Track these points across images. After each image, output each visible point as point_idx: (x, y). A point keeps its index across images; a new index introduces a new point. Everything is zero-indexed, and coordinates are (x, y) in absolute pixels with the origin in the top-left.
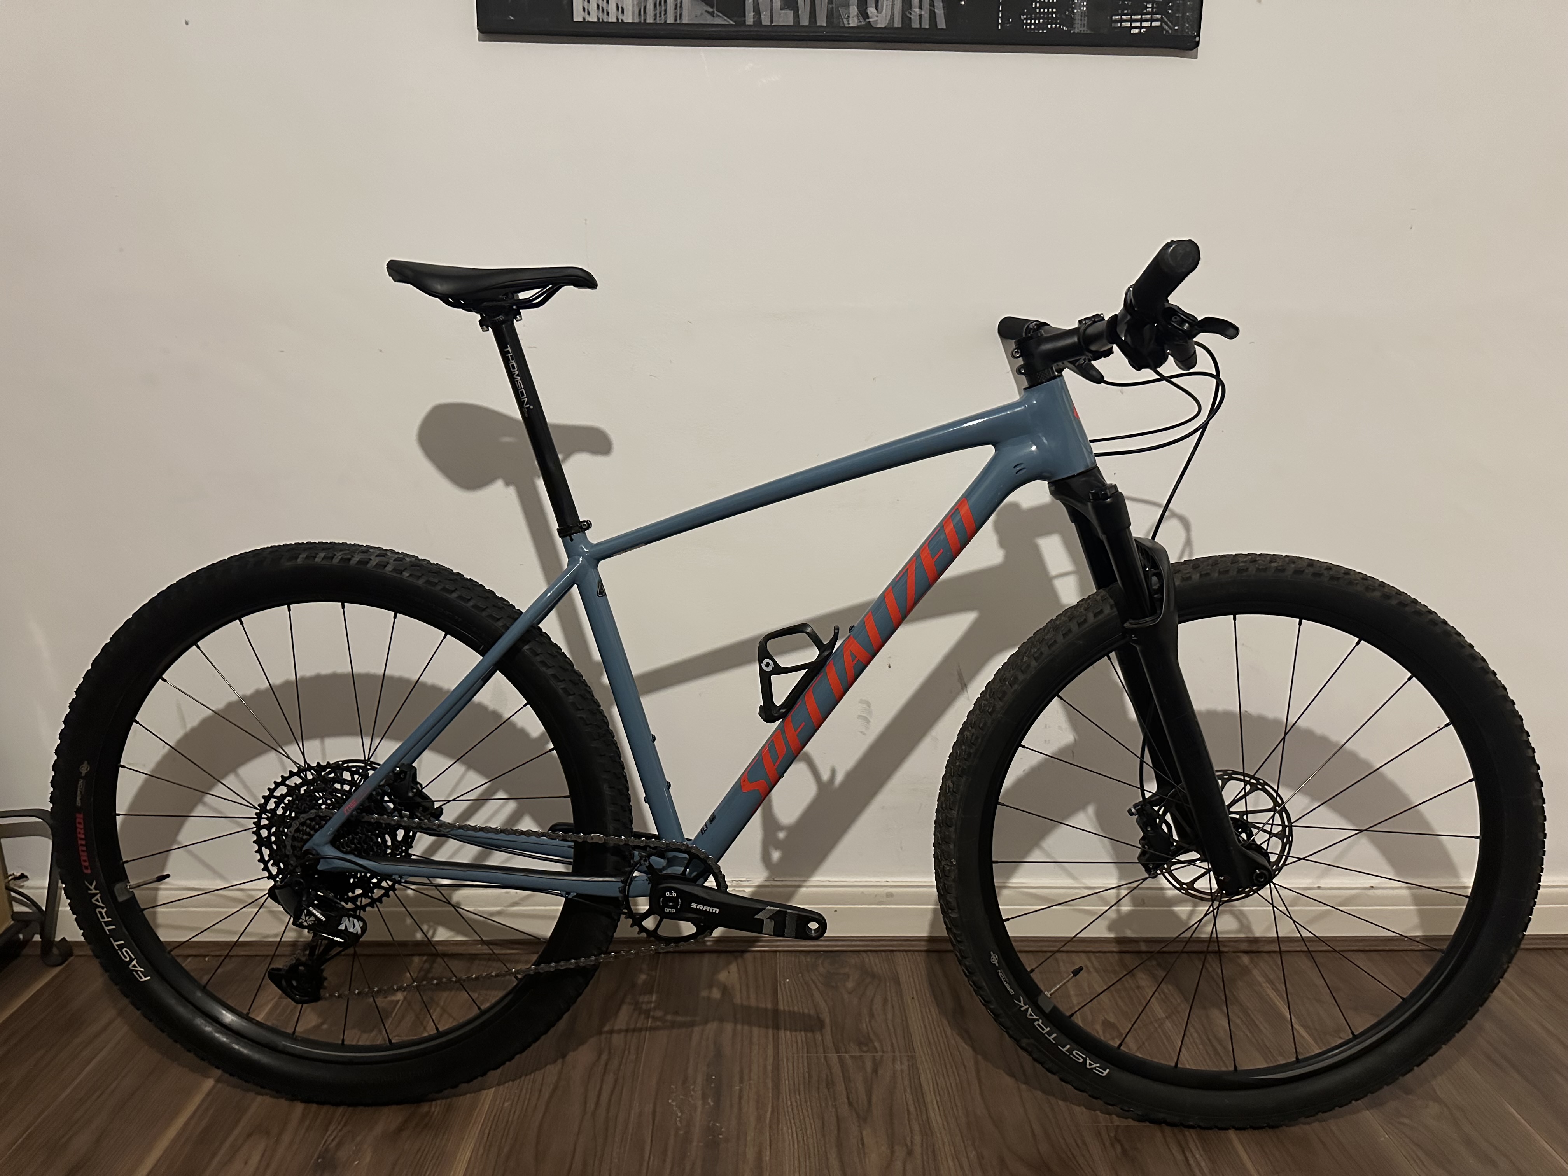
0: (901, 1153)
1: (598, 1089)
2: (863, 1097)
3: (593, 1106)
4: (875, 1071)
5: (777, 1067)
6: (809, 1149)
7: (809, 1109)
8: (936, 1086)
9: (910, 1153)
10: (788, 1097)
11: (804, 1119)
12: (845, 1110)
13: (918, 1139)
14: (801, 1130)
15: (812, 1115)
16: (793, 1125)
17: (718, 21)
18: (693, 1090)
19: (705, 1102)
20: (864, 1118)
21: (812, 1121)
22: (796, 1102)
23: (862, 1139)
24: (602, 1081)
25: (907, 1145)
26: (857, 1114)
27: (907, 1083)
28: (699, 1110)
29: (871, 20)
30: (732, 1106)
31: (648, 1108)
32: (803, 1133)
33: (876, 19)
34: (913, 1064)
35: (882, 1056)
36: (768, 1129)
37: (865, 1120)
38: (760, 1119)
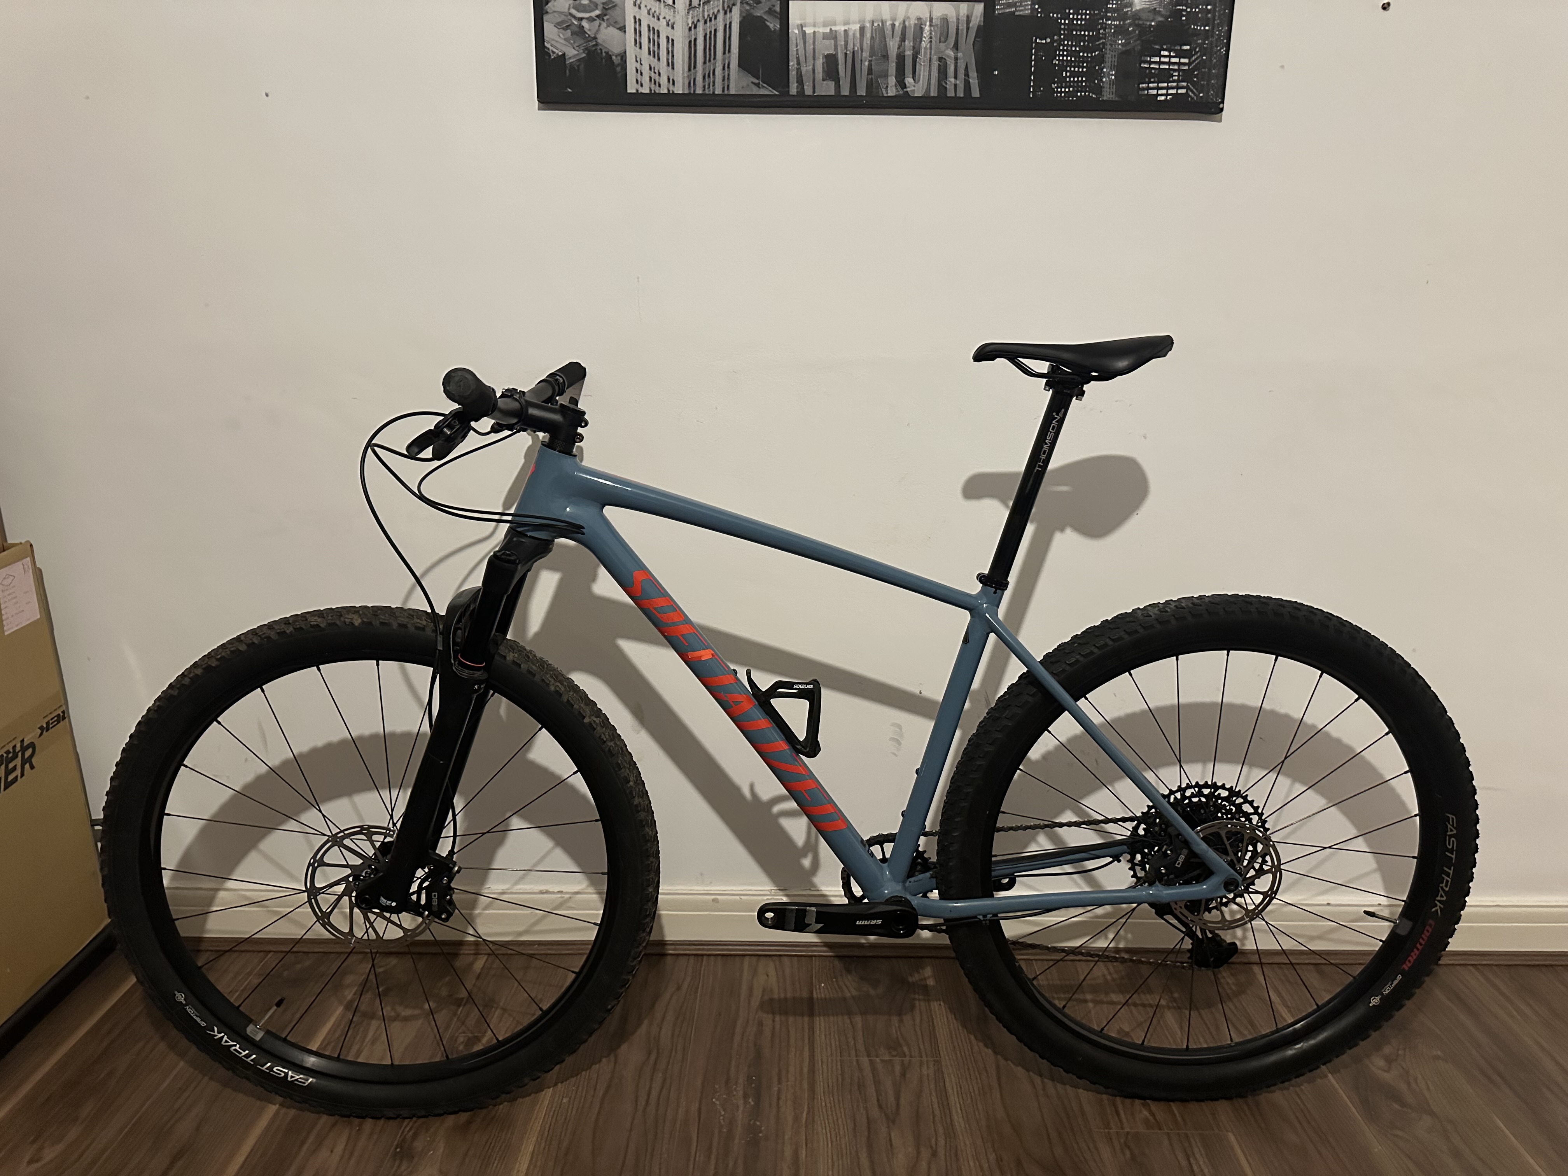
0: (925, 1153)
1: (647, 1087)
2: (892, 1099)
3: (643, 1103)
4: (903, 1075)
5: (812, 1070)
6: (841, 1148)
7: (842, 1110)
8: (959, 1089)
9: (934, 1154)
10: (823, 1098)
11: (837, 1120)
12: (875, 1112)
13: (942, 1142)
14: (835, 1130)
15: (845, 1116)
16: (827, 1125)
17: (763, 92)
18: (735, 1089)
19: (746, 1102)
20: (892, 1119)
21: (844, 1122)
22: (830, 1103)
23: (890, 1140)
24: (652, 1080)
25: (931, 1147)
26: (886, 1116)
27: (932, 1086)
28: (741, 1109)
29: (908, 89)
30: (770, 1106)
31: (694, 1107)
32: (836, 1134)
33: (913, 88)
34: (938, 1069)
35: (910, 1060)
36: (804, 1128)
37: (894, 1122)
38: (796, 1119)
